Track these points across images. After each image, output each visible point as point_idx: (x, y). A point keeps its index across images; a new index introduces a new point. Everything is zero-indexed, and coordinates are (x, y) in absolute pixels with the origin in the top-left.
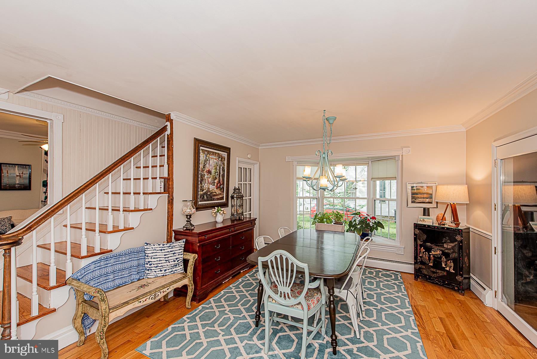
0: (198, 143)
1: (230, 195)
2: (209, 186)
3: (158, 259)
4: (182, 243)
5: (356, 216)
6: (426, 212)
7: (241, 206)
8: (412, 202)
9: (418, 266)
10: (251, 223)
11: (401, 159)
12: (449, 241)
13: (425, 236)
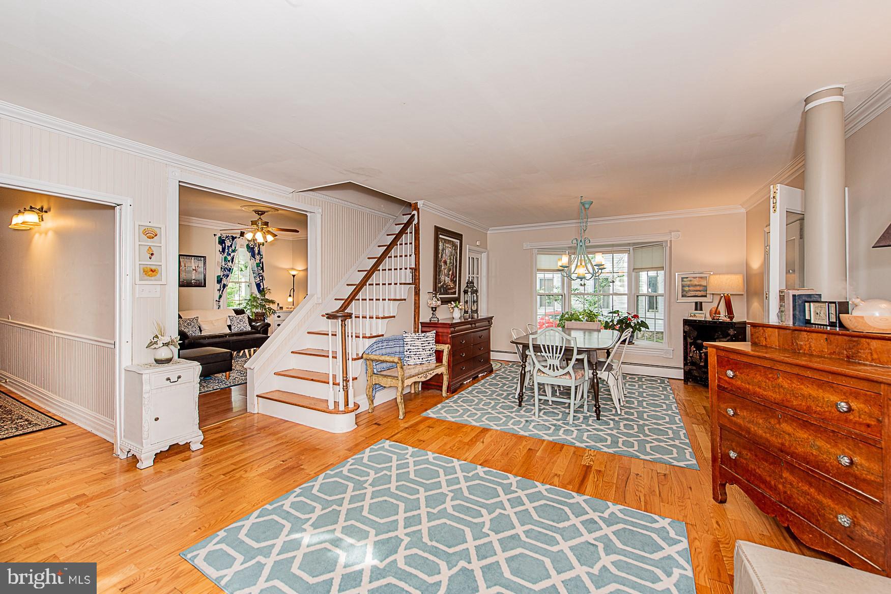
0: (438, 230)
1: (462, 290)
2: (445, 279)
3: (417, 347)
4: (431, 335)
5: (614, 315)
6: (699, 306)
7: (475, 302)
8: (683, 296)
9: (687, 368)
10: (489, 321)
11: (669, 245)
12: (721, 336)
13: (696, 333)
